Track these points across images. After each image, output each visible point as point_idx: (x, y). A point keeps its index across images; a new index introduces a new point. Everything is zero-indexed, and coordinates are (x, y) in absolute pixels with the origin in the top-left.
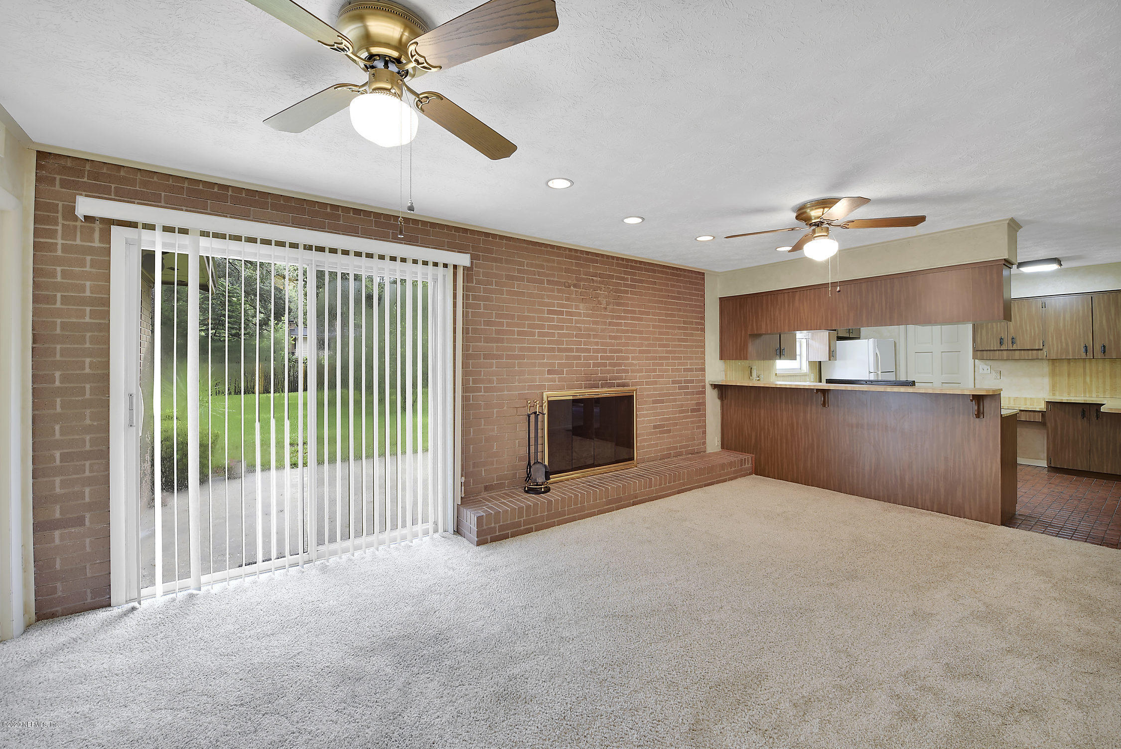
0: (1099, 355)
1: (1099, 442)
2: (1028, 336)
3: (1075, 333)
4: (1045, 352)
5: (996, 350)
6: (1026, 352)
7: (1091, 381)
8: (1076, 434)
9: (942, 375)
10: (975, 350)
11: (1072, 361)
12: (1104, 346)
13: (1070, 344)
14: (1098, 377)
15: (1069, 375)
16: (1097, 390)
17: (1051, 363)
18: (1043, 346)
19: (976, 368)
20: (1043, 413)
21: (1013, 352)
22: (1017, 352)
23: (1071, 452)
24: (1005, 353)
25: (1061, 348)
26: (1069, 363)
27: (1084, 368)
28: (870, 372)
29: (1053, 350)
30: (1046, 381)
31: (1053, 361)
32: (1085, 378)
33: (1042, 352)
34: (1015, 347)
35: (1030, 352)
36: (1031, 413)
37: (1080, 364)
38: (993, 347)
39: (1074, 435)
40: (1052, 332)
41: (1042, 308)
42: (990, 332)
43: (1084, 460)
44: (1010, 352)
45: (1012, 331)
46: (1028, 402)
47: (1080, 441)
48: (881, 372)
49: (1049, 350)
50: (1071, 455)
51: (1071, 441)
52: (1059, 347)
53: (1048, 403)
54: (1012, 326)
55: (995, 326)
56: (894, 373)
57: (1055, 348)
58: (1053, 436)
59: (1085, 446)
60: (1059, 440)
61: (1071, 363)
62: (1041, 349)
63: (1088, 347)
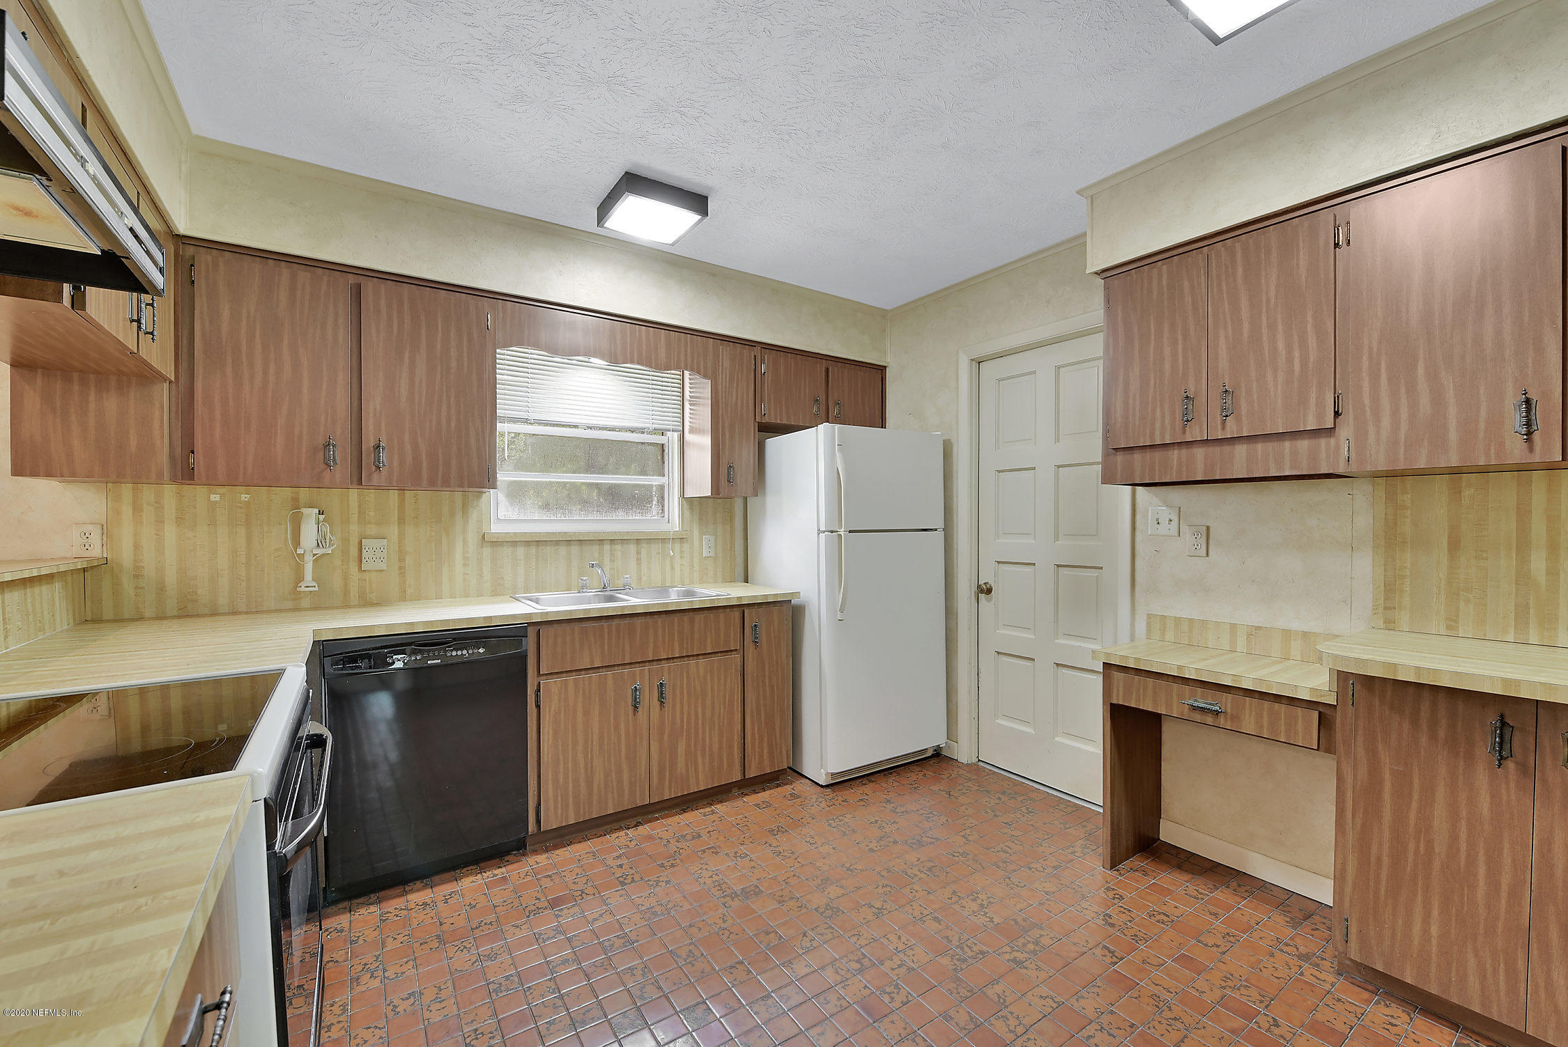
2: (1281, 376)
4: (1343, 441)
5: (1173, 443)
6: (1271, 446)
8: (1463, 837)
9: (1057, 538)
10: (1111, 450)
11: (1466, 481)
13: (1451, 397)
15: (1454, 545)
17: (1381, 493)
18: (1337, 414)
19: (1138, 517)
20: (1325, 716)
21: (1226, 448)
22: (1240, 450)
23: (1435, 913)
24: (1199, 452)
25: (1412, 419)
26: (1456, 492)
27: (1523, 514)
28: (819, 532)
29: (1378, 433)
30: (1360, 567)
33: (1332, 441)
34: (1232, 431)
35: (1290, 444)
36: (1282, 708)
37: (1505, 491)
38: (1163, 435)
39: (1454, 838)
40: (1375, 350)
41: (1337, 245)
42: (1152, 376)
43: (1495, 970)
44: (1216, 450)
45: (1223, 362)
46: (1296, 649)
47: (1482, 870)
48: (850, 532)
49: (1361, 434)
50: (1434, 930)
51: (1437, 865)
52: (1404, 414)
53: (1342, 677)
54: (1222, 342)
55: (1167, 351)
56: (940, 535)
57: (1386, 422)
58: (1359, 821)
59: (1503, 901)
60: (1386, 846)
61: (1467, 493)
62: (1330, 431)
63: (1539, 414)
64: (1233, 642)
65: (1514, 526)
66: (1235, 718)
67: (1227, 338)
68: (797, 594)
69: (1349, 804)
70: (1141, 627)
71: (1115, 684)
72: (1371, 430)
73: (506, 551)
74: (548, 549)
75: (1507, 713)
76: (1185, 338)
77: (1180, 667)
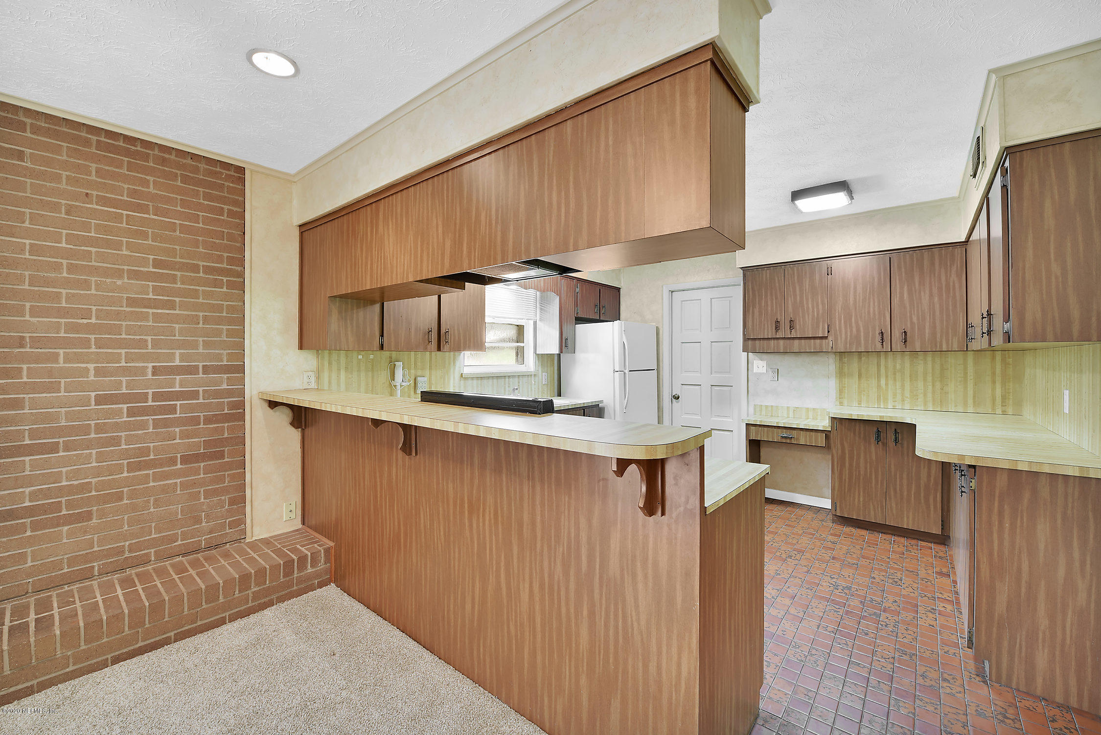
0: (898, 345)
1: (898, 480)
2: (810, 317)
3: (869, 312)
4: (830, 341)
5: (771, 338)
6: (807, 342)
7: (887, 384)
8: (868, 468)
9: (712, 374)
10: (746, 339)
11: (864, 355)
12: (905, 332)
13: (862, 329)
14: (895, 380)
15: (860, 376)
16: (893, 398)
17: (838, 358)
18: (828, 332)
19: (749, 364)
20: (827, 434)
21: (791, 341)
22: (796, 342)
23: (861, 494)
24: (781, 342)
25: (851, 336)
26: (860, 358)
27: (879, 365)
28: (615, 371)
29: (841, 339)
30: (832, 384)
31: (841, 354)
32: (879, 381)
33: (827, 340)
34: (793, 335)
35: (812, 341)
36: (813, 434)
37: (873, 359)
38: (768, 335)
39: (866, 468)
40: (840, 311)
41: (828, 274)
42: (764, 312)
43: (878, 507)
44: (788, 341)
45: (790, 309)
46: (811, 414)
47: (873, 477)
48: (630, 371)
49: (836, 339)
50: (861, 499)
51: (861, 478)
52: (849, 334)
53: (833, 419)
54: (790, 302)
55: (769, 303)
56: (655, 371)
57: (843, 336)
58: (839, 468)
59: (879, 485)
60: (847, 476)
61: (863, 359)
62: (826, 338)
63: (885, 335)
64: (788, 414)
65: (876, 369)
66: (798, 439)
67: (791, 301)
68: (601, 402)
69: (836, 463)
70: (751, 410)
71: (752, 431)
72: (839, 338)
73: (470, 382)
74: (485, 381)
75: (879, 428)
76: (776, 298)
77: (777, 423)
